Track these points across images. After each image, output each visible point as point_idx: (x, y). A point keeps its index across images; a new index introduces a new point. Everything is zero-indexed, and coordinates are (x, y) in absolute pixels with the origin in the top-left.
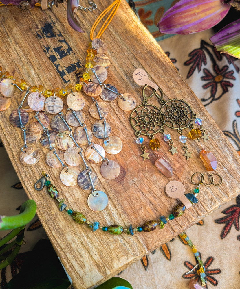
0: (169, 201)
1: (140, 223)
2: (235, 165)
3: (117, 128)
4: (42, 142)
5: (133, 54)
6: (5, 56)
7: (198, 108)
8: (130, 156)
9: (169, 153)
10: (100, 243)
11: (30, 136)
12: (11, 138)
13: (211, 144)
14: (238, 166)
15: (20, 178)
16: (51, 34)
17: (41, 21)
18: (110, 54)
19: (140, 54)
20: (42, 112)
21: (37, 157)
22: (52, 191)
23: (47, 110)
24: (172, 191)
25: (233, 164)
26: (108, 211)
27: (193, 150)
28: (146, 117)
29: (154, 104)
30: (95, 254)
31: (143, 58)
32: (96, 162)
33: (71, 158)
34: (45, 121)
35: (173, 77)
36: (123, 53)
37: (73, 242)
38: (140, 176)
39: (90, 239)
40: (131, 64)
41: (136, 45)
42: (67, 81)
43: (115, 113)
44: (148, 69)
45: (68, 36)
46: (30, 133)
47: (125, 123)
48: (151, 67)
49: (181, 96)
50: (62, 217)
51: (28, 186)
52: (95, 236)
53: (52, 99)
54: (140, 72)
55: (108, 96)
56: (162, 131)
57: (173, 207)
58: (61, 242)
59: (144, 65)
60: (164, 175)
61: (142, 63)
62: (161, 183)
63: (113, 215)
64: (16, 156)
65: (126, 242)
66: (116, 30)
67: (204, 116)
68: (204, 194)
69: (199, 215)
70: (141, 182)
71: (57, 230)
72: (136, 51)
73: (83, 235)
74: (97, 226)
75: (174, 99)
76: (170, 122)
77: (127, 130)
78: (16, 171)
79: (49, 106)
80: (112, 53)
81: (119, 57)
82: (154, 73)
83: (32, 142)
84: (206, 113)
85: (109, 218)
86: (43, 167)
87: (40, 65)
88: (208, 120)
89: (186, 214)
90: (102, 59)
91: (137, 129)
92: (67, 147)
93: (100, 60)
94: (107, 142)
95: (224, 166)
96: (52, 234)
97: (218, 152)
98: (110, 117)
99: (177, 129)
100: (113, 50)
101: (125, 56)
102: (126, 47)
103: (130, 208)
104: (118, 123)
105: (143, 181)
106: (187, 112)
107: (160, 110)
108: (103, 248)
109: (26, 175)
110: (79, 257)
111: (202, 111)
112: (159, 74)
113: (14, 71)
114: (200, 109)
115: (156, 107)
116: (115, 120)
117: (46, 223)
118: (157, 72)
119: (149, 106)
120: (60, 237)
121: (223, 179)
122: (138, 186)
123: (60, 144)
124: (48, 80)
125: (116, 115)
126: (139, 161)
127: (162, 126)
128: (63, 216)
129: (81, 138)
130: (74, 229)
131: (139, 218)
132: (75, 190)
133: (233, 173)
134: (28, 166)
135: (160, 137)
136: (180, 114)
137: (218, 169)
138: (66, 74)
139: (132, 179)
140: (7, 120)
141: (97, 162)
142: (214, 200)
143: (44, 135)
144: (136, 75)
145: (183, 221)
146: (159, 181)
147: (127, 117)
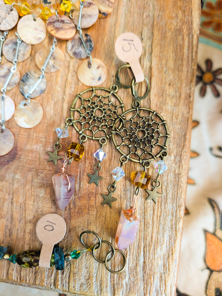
2: (161, 263)
3: (52, 96)
5: (154, 20)
7: (178, 148)
8: (37, 143)
9: (87, 178)
13: (154, 210)
14: (163, 268)
19: (164, 25)
24: (46, 228)
25: (159, 260)
27: (121, 198)
28: (98, 107)
29: (124, 100)
31: (163, 32)
35: (181, 84)
36: (142, 12)
38: (27, 176)
40: (140, 31)
41: (167, 12)
43: (67, 76)
44: (156, 51)
47: (67, 97)
48: (162, 50)
49: (170, 115)
53: (8, 9)
54: (133, 41)
55: (76, 49)
56: (102, 143)
57: (32, 246)
59: (156, 42)
61: (155, 37)
62: (43, 207)
67: (178, 165)
68: (84, 265)
69: (55, 284)
72: (162, 19)
75: (154, 111)
76: (122, 138)
77: (62, 107)
81: (133, 12)
82: (160, 61)
84: (185, 163)
88: (179, 174)
89: (39, 269)
94: (25, 105)
95: (144, 252)
97: (153, 227)
98: (57, 76)
99: (122, 155)
101: (142, 15)
102: (153, 5)
104: (59, 90)
105: (25, 186)
106: (157, 142)
107: (125, 112)
111: (180, 157)
112: (164, 66)
114: (181, 152)
115: (123, 105)
116: (59, 85)
118: (164, 62)
119: (116, 98)
121: (126, 268)
122: (15, 187)
125: (65, 80)
126: (42, 157)
133: (148, 271)
136: (145, 137)
137: (132, 250)
139: (15, 173)
142: (90, 285)
145: (29, 274)
146: (42, 202)
147: (76, 91)
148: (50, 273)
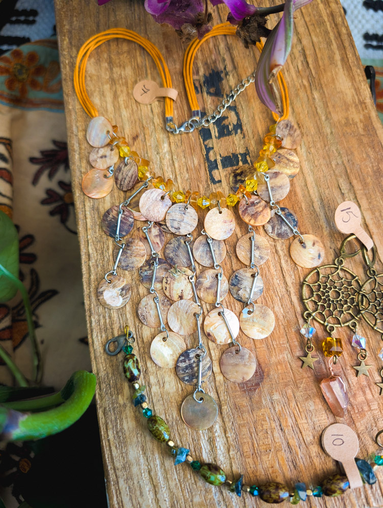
0: (323, 459)
1: (258, 477)
3: (274, 292)
4: (142, 274)
5: (346, 168)
6: (130, 107)
8: (281, 351)
9: (353, 371)
10: (179, 484)
11: (127, 257)
12: (96, 249)
15: (88, 322)
16: (216, 90)
17: (206, 63)
18: (305, 154)
19: (359, 170)
20: (158, 224)
21: (125, 297)
22: (129, 368)
23: (168, 224)
24: (335, 443)
26: (210, 435)
28: (333, 289)
29: (355, 271)
30: (165, 500)
31: (362, 179)
32: (218, 342)
33: (179, 319)
34: (157, 240)
36: (328, 160)
37: (136, 464)
38: (286, 393)
39: (165, 470)
40: (336, 185)
41: (356, 153)
42: (216, 180)
43: (280, 263)
44: (364, 203)
45: (242, 103)
46: (129, 251)
47: (292, 288)
48: (369, 201)
50: (133, 414)
51: (95, 340)
52: (176, 469)
53: (181, 209)
54: (350, 208)
55: (278, 229)
56: (353, 326)
57: (325, 470)
58: (117, 455)
59: (359, 193)
60: (329, 406)
61: (356, 187)
62: (319, 421)
63: (217, 445)
64: (93, 283)
65: (224, 500)
66: (329, 116)
69: (368, 503)
70: (285, 405)
71: (117, 433)
72: (353, 164)
73: (157, 458)
74: (185, 456)
76: (374, 315)
77: (291, 301)
78: (87, 307)
79: (174, 218)
80: (308, 154)
81: (318, 165)
82: (373, 213)
83: (126, 268)
85: (209, 447)
86: (129, 316)
87: (181, 140)
90: (288, 159)
91: (310, 306)
92: (179, 296)
93: (285, 160)
94: (249, 312)
96: (108, 436)
98: (269, 267)
99: (382, 334)
100: (313, 150)
101: (329, 165)
102: (337, 150)
103: (250, 443)
104: (279, 282)
105: (289, 405)
107: (363, 285)
108: (181, 494)
109: (99, 321)
110: (138, 493)
112: (380, 218)
113: (137, 136)
115: (357, 278)
116: (276, 277)
117: (104, 413)
118: (377, 214)
119: (345, 271)
120: (119, 446)
122: (277, 410)
123: (170, 288)
124: (185, 169)
125: (280, 268)
126: (294, 366)
127: (357, 316)
128: (135, 412)
129: (208, 290)
130: (146, 442)
131: (260, 467)
132: (168, 376)
134: (106, 306)
135: (347, 334)
138: (218, 169)
139: (271, 394)
140: (99, 217)
141: (221, 342)
143: (150, 263)
144: (342, 211)
145: (336, 503)
146: (316, 416)
147: (298, 278)
148: (358, 493)
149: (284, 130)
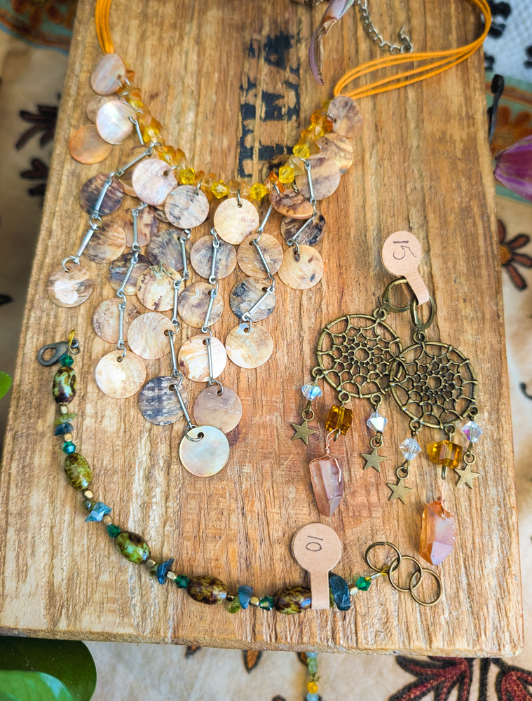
0: (288, 565)
1: (194, 569)
2: (494, 582)
3: (282, 334)
4: (112, 271)
5: (424, 196)
6: (159, 56)
7: (492, 399)
8: (270, 411)
9: (360, 460)
10: (86, 553)
11: (98, 244)
12: (62, 227)
13: (470, 500)
14: (499, 591)
15: (26, 317)
16: (278, 58)
17: (275, 22)
18: (373, 166)
19: (441, 203)
20: (153, 208)
21: (82, 295)
22: (60, 383)
23: (167, 210)
24: (308, 547)
25: (491, 577)
26: (146, 498)
27: (417, 486)
28: (361, 347)
29: (399, 331)
30: (62, 569)
31: (442, 215)
32: (190, 377)
33: (144, 338)
34: (147, 231)
35: (482, 297)
36: (403, 181)
37: (36, 513)
38: (262, 467)
39: (73, 530)
40: (405, 215)
41: (443, 180)
42: (246, 173)
43: (301, 299)
44: (436, 247)
45: (308, 82)
46: (102, 237)
47: (307, 334)
48: (444, 245)
49: (472, 349)
50: (51, 447)
51: (28, 341)
52: (88, 532)
53: (189, 193)
54: (407, 242)
56: (376, 401)
57: (287, 581)
58: (15, 495)
59: (433, 232)
60: (315, 499)
61: (431, 224)
62: (296, 514)
63: (151, 513)
64: (46, 268)
65: (140, 588)
66: (421, 124)
67: (495, 426)
68: (375, 600)
69: (333, 639)
70: (256, 482)
71: (24, 467)
72: (436, 192)
73: (67, 512)
74: (102, 514)
75: (449, 345)
76: (407, 392)
77: (301, 350)
78: (29, 297)
79: (177, 204)
80: (379, 167)
81: (388, 184)
82: (445, 262)
83: (93, 258)
84: (506, 422)
85: (140, 514)
86: (81, 321)
87: (214, 112)
88: (500, 440)
89: (305, 617)
91: (325, 363)
95: (466, 567)
96: (10, 468)
97: (473, 526)
99: (412, 419)
100: (386, 163)
101: (403, 188)
102: (419, 170)
103: (196, 522)
104: (292, 322)
105: (262, 484)
106: (461, 394)
107: (403, 351)
108: (86, 566)
109: (40, 318)
110: (29, 551)
111: (498, 412)
112: (452, 271)
113: (157, 95)
114: (498, 405)
115: (398, 340)
116: (290, 315)
117: (14, 438)
118: (450, 264)
119: (385, 328)
120: (21, 485)
121: (443, 597)
122: (244, 487)
123: (146, 289)
124: (209, 150)
125: (298, 305)
126: (282, 433)
127: (384, 390)
128: (54, 446)
129: (193, 308)
130: (57, 489)
131: (199, 556)
132: (111, 409)
133: (476, 598)
134: (54, 301)
135: (365, 410)
136: (441, 387)
137: (447, 567)
138: (252, 158)
139: (242, 464)
140: (77, 187)
141: (194, 377)
142: (390, 631)
143: (125, 259)
144: (395, 242)
145: (290, 627)
146: (294, 507)
147: (318, 323)
148: (324, 621)
149: (341, 109)
